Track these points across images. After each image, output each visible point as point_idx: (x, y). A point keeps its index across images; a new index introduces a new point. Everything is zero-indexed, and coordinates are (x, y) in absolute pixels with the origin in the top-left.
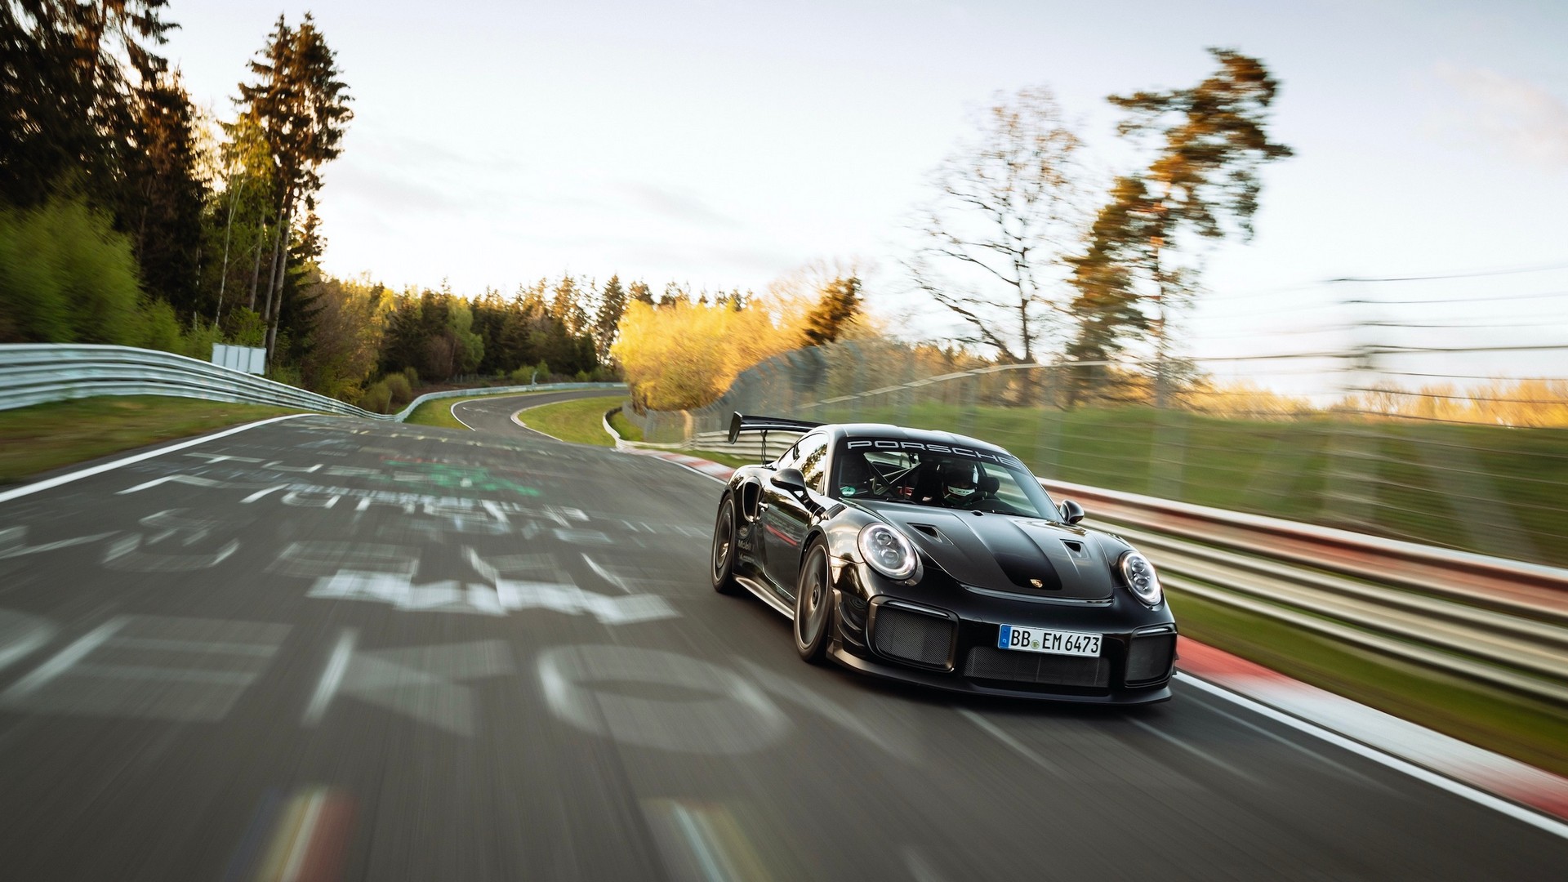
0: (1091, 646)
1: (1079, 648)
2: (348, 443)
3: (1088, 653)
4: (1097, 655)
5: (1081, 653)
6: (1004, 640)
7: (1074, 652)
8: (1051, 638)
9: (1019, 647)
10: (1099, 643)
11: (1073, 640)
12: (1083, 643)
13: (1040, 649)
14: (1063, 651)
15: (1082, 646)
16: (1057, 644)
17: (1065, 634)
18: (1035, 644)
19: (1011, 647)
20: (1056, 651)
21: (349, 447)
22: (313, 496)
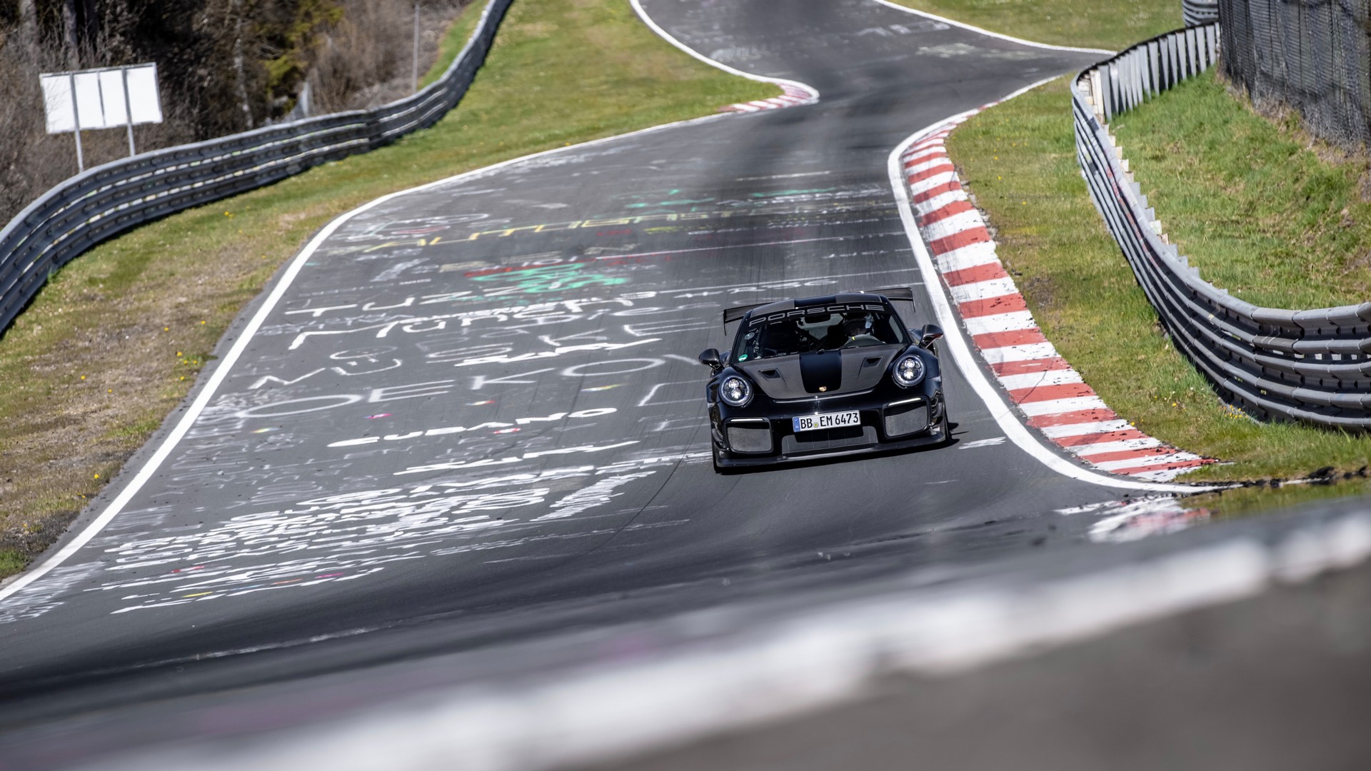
0: (853, 418)
1: (845, 421)
2: (423, 264)
3: (852, 423)
4: (859, 423)
5: (847, 425)
6: (797, 427)
7: (842, 425)
8: (825, 419)
9: (807, 429)
10: (858, 416)
11: (840, 417)
12: (847, 419)
13: (820, 428)
14: (835, 425)
15: (847, 420)
16: (829, 422)
17: (834, 415)
18: (816, 425)
19: (802, 430)
20: (830, 426)
21: (427, 269)
22: (424, 324)
